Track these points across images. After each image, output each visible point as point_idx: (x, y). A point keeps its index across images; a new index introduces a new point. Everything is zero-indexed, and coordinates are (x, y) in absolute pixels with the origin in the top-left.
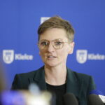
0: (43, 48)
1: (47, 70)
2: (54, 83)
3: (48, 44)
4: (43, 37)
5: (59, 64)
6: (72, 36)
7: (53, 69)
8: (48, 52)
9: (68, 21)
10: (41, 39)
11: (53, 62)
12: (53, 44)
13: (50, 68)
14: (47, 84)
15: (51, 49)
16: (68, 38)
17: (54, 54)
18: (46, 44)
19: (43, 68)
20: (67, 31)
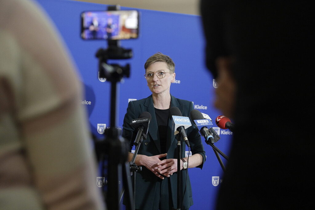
0: (148, 79)
1: (154, 98)
2: (161, 108)
3: (153, 75)
4: (149, 71)
5: (163, 91)
6: (172, 68)
7: (159, 96)
8: (154, 82)
9: (169, 57)
10: (147, 72)
11: (158, 90)
12: (157, 74)
13: (156, 95)
14: (155, 108)
15: (156, 78)
16: (169, 69)
17: (159, 83)
18: (151, 75)
19: (151, 96)
20: (168, 63)
